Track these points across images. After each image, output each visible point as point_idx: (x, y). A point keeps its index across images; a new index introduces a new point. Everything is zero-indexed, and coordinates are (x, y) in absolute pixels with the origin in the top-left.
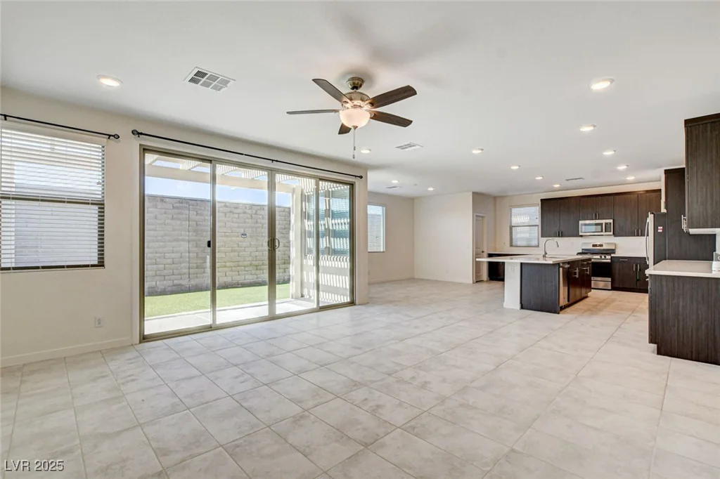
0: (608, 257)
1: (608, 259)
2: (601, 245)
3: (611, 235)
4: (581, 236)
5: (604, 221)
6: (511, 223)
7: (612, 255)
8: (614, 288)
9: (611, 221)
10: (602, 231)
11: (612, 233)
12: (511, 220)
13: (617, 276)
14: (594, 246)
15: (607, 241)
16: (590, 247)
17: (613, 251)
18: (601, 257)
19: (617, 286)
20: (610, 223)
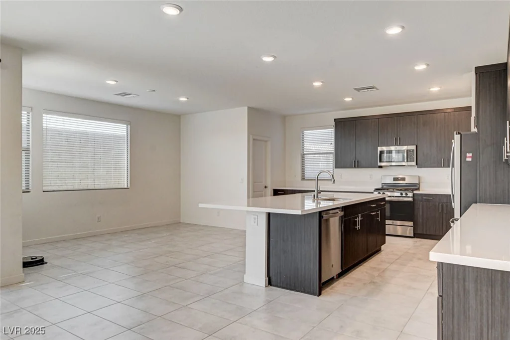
0: (410, 194)
1: (409, 197)
2: (403, 179)
3: (414, 166)
4: (381, 167)
5: (405, 148)
6: (303, 149)
7: (415, 192)
8: (416, 235)
9: (414, 147)
10: (404, 161)
11: (414, 163)
12: (303, 145)
13: (420, 220)
14: (395, 179)
15: (410, 174)
16: (390, 181)
17: (416, 187)
18: (402, 194)
19: (420, 231)
20: (413, 150)
